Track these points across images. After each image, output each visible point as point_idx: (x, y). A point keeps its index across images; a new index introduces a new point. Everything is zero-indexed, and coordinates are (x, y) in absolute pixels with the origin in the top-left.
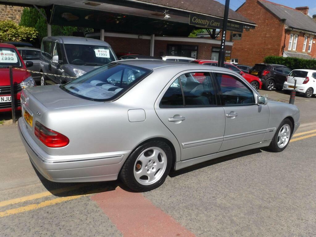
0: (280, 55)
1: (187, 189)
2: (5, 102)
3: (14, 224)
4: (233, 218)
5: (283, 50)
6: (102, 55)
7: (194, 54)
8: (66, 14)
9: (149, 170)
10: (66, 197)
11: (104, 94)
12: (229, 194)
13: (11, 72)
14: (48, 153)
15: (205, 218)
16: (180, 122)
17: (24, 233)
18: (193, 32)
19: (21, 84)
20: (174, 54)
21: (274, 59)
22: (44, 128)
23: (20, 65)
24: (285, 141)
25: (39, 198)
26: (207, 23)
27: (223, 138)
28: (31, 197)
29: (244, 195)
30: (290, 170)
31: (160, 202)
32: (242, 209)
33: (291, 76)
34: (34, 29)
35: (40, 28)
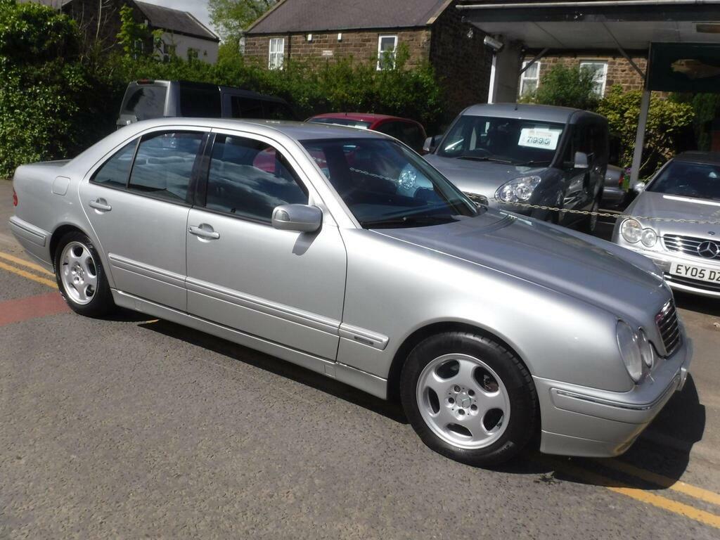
16: (104, 213)
27: (183, 280)
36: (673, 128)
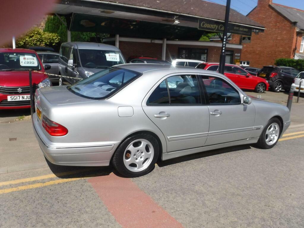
0: (292, 57)
1: (171, 177)
2: (25, 100)
3: (23, 197)
4: (206, 201)
5: (295, 52)
6: (112, 59)
7: (204, 57)
8: (84, 21)
9: (138, 158)
10: (67, 179)
11: (101, 93)
12: (208, 183)
13: (30, 74)
14: (51, 141)
15: (181, 200)
16: (165, 118)
17: (30, 204)
18: (207, 36)
19: (39, 85)
20: (184, 57)
21: (285, 62)
22: (48, 121)
23: (40, 69)
24: (274, 138)
25: (45, 179)
26: (215, 27)
27: (207, 134)
28: (39, 178)
29: (222, 184)
30: (273, 165)
31: (145, 186)
32: (216, 195)
33: (299, 78)
34: (57, 34)
35: (62, 33)
36: (55, 43)
